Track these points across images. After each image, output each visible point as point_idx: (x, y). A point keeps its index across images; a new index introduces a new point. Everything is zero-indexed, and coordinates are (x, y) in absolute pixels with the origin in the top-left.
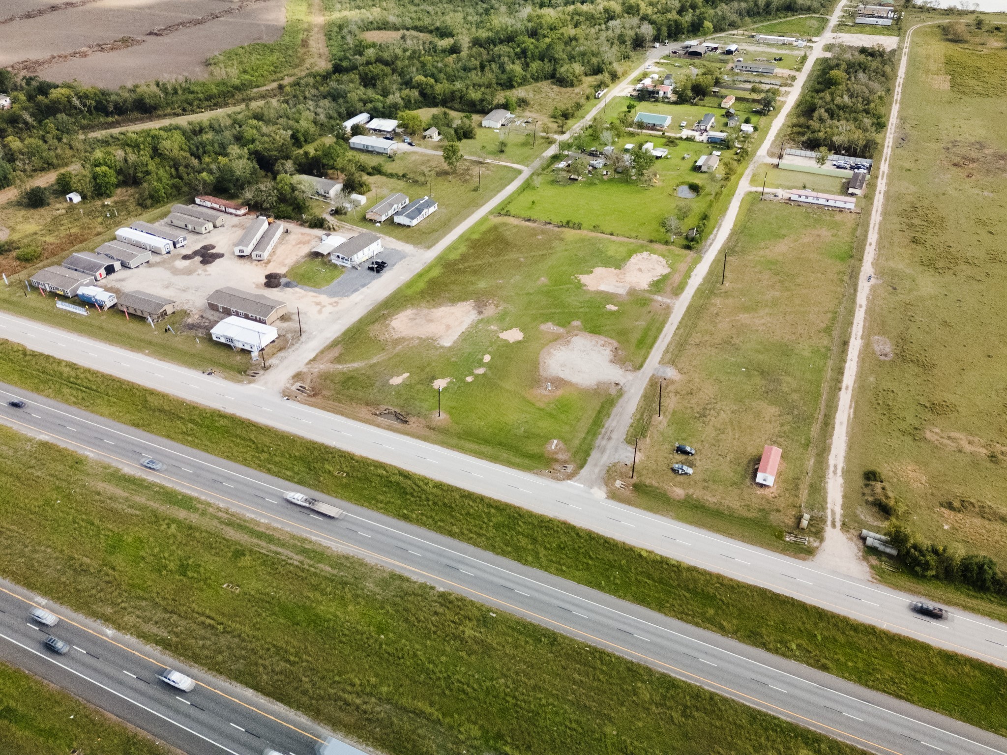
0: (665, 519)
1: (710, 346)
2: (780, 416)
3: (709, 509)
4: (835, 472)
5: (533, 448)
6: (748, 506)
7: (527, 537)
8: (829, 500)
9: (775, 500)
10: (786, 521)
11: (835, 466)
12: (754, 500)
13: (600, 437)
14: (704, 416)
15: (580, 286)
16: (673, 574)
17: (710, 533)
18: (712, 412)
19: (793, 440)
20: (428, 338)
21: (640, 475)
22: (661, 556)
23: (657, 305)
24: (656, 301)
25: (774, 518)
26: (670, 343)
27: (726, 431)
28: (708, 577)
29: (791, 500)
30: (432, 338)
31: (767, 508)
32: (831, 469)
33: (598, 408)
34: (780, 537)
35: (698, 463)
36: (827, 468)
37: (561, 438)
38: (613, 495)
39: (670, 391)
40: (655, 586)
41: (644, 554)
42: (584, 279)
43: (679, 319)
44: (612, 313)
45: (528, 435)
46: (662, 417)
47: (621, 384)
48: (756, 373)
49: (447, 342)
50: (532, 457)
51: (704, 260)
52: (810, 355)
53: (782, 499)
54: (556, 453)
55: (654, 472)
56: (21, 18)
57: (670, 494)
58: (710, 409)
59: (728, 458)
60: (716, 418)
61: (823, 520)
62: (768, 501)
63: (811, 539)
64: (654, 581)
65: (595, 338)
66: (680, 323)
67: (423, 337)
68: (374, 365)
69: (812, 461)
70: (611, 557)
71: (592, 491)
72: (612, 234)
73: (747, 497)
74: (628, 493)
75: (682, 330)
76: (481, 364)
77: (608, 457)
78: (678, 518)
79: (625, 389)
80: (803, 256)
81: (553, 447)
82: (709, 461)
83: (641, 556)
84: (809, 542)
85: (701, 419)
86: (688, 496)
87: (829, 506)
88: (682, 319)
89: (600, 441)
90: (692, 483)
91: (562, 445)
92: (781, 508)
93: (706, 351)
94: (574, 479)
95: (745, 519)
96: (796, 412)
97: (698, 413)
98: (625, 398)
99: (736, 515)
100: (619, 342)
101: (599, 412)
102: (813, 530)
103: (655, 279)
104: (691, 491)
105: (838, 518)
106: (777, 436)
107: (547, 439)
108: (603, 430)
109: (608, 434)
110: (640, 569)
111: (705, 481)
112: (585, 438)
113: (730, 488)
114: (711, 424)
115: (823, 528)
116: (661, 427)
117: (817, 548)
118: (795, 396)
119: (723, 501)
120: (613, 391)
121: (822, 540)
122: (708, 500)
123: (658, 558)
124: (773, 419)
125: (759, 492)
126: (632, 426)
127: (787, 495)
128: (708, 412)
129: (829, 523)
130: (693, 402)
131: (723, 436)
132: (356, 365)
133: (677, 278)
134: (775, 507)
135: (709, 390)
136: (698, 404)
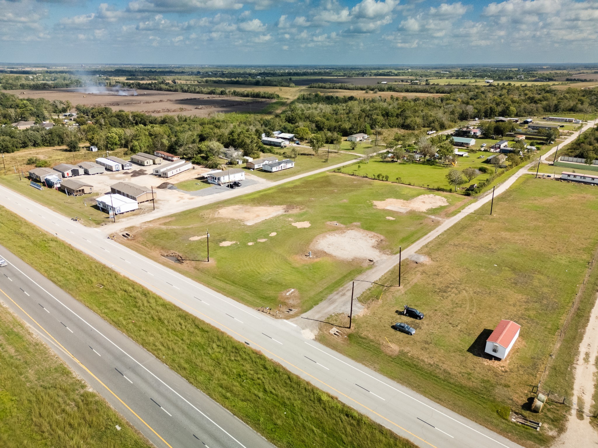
0: (366, 369)
1: (468, 247)
2: (527, 302)
3: (421, 369)
4: (586, 359)
5: (270, 292)
6: (469, 374)
7: (214, 360)
8: (576, 386)
9: (506, 374)
10: (515, 399)
11: (587, 354)
12: (478, 369)
13: (335, 292)
14: (445, 292)
15: (372, 205)
16: (348, 429)
17: (413, 393)
18: (454, 290)
19: (537, 323)
20: (239, 220)
21: (359, 326)
22: (344, 405)
23: (430, 221)
24: (430, 218)
25: (499, 391)
26: (431, 242)
27: (464, 306)
28: (392, 441)
29: (525, 377)
30: (241, 220)
31: (493, 381)
32: (582, 356)
33: (345, 274)
34: (502, 415)
35: (424, 327)
36: (577, 353)
37: (300, 289)
38: (322, 339)
39: (418, 271)
40: (322, 438)
41: (324, 398)
42: (376, 203)
43: (445, 229)
44: (389, 221)
45: (272, 283)
46: (401, 287)
47: (375, 261)
48: (507, 268)
49: (249, 223)
50: (265, 298)
51: (478, 202)
52: (567, 263)
53: (514, 375)
54: (288, 298)
55: (375, 326)
56: (144, 103)
57: (383, 348)
58: (452, 288)
59: (459, 328)
60: (456, 294)
61: (565, 405)
62: (496, 374)
63: (546, 426)
64: (323, 430)
65: (367, 232)
66: (445, 231)
67: (236, 219)
68: (188, 229)
69: (558, 345)
70: (287, 394)
71: (303, 331)
72: (410, 185)
73: (470, 365)
74: (339, 340)
75: (445, 236)
76: (266, 236)
77: (334, 308)
78: (382, 371)
79: (376, 264)
80: (567, 206)
81: (288, 294)
82: (437, 327)
83: (320, 400)
84: (542, 428)
85: (440, 294)
86: (402, 353)
87: (576, 392)
88: (448, 229)
89: (334, 296)
90: (411, 342)
91: (297, 294)
92: (511, 384)
93: (462, 250)
94: (291, 319)
95: (462, 387)
96: (545, 302)
97: (439, 289)
98: (373, 270)
99: (452, 381)
100: (386, 237)
101: (345, 277)
102: (549, 415)
103: (434, 207)
104: (406, 349)
105: (587, 409)
106: (520, 318)
107: (287, 287)
108: (341, 289)
109: (344, 292)
110: (313, 414)
111: (426, 342)
112: (321, 292)
113: (453, 354)
114: (450, 298)
115: (564, 417)
116: (398, 294)
117: (553, 438)
118: (545, 290)
119: (440, 364)
120: (366, 264)
121: (561, 430)
122: (423, 361)
123: (340, 406)
124: (518, 303)
125: (486, 363)
126: (369, 289)
127: (521, 372)
128: (449, 289)
129: (574, 412)
130: (437, 280)
131: (459, 309)
132: (175, 227)
133: (452, 209)
134: (503, 382)
135: (456, 275)
136: (441, 282)
